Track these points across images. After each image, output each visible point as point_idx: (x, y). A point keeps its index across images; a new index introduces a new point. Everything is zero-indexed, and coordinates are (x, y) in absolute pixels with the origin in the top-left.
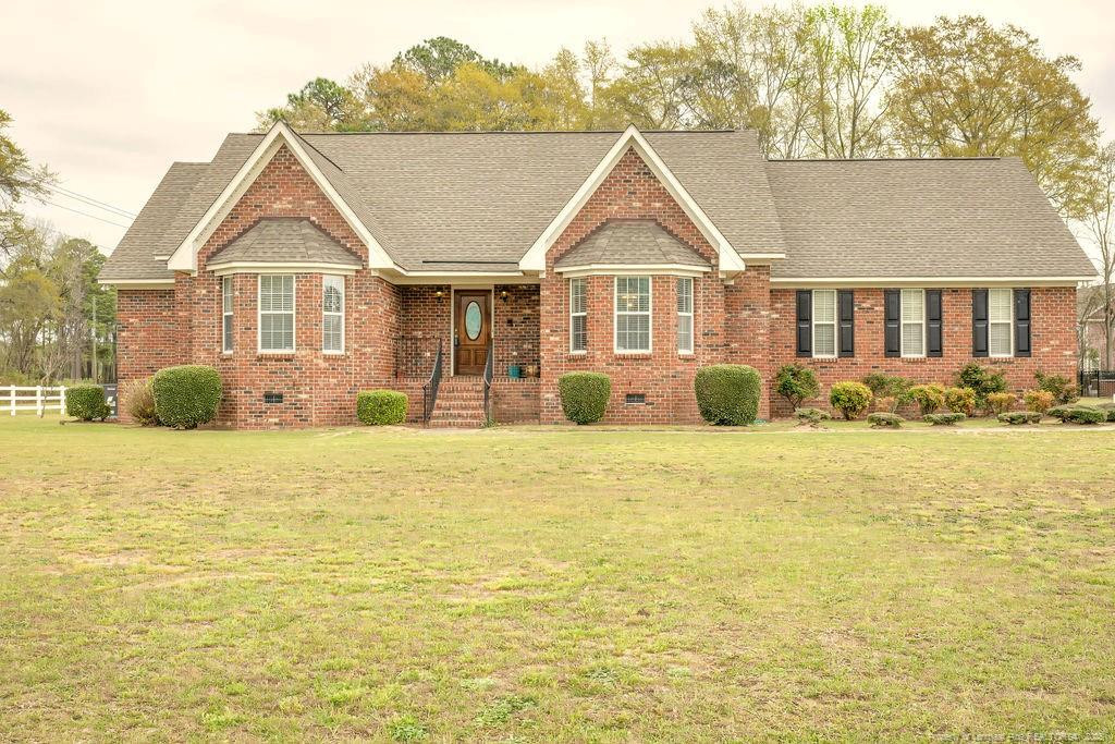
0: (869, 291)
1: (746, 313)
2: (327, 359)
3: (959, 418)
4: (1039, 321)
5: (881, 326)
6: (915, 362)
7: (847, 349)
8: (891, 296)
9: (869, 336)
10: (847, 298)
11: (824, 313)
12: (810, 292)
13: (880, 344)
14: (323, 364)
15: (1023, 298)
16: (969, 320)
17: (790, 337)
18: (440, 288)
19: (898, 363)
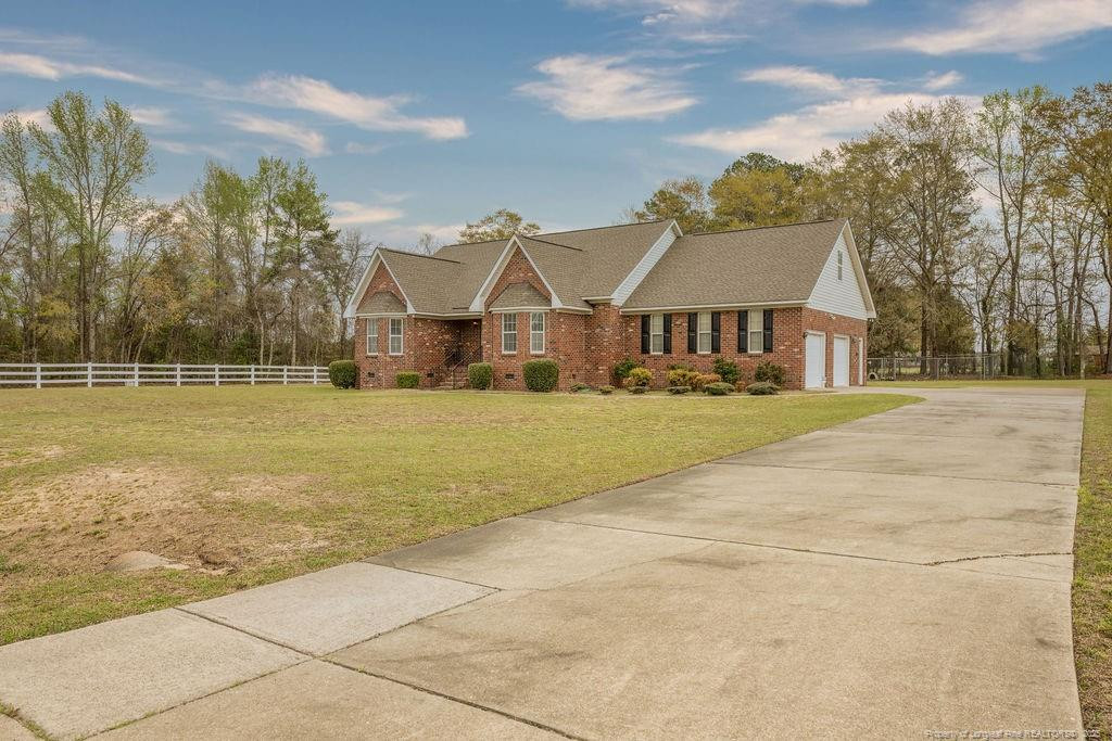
0: (680, 314)
1: (598, 330)
3: (688, 390)
4: (777, 329)
5: (686, 335)
6: (704, 356)
7: (667, 349)
8: (692, 318)
9: (679, 341)
10: (668, 319)
11: (656, 328)
12: (649, 316)
13: (685, 346)
15: (768, 314)
16: (736, 330)
17: (638, 341)
18: (475, 320)
19: (695, 357)
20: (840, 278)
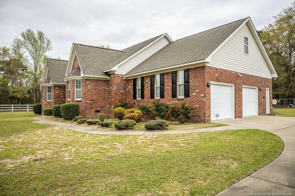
0: (147, 77)
2: (47, 102)
4: (192, 82)
5: (150, 88)
7: (143, 97)
8: (153, 78)
9: (147, 92)
10: (142, 79)
11: (139, 85)
12: (136, 79)
13: (150, 94)
14: (46, 103)
15: (187, 71)
16: (171, 84)
19: (154, 101)
20: (247, 52)
